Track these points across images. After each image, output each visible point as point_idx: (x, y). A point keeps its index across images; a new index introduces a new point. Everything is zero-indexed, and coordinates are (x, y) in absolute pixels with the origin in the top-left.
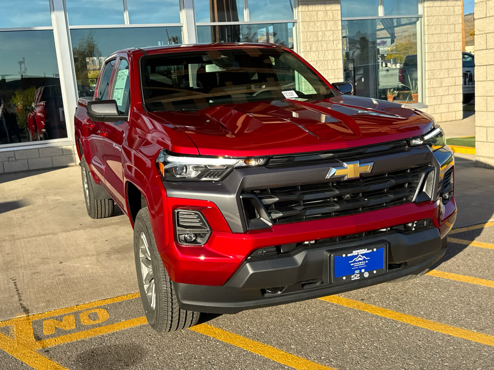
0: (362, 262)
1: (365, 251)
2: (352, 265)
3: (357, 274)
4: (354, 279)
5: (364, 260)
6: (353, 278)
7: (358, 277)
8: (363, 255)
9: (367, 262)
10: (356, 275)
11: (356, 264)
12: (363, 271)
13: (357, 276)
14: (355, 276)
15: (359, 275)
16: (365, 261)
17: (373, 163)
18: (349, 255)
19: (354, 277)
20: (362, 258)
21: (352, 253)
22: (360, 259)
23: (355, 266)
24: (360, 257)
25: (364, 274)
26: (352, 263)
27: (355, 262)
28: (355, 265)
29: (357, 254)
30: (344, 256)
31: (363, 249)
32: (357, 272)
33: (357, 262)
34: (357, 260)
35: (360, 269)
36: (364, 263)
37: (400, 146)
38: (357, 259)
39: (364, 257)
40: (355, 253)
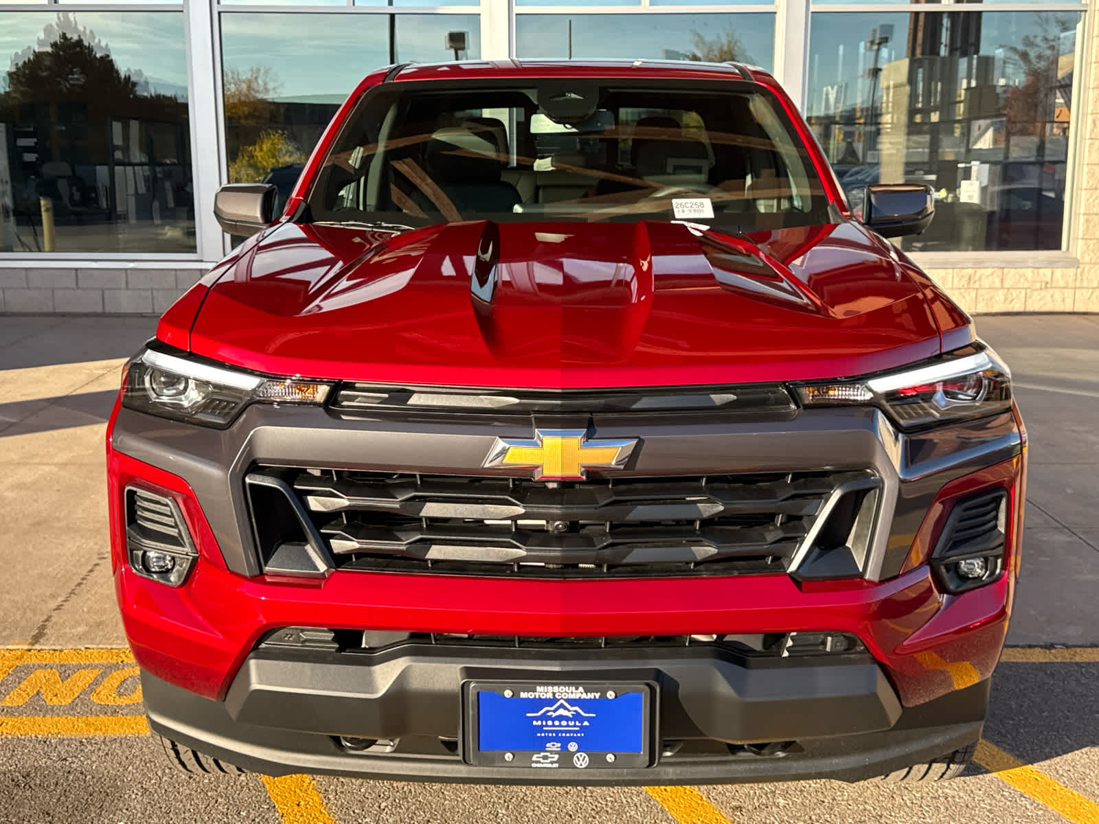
0: (571, 723)
1: (578, 693)
2: (535, 723)
3: (551, 752)
4: (539, 765)
5: (576, 717)
6: (539, 762)
7: (552, 763)
8: (572, 702)
9: (586, 723)
10: (548, 754)
11: (550, 723)
12: (573, 747)
13: (549, 760)
14: (545, 758)
15: (556, 757)
16: (581, 722)
17: (634, 442)
18: (523, 695)
19: (541, 760)
20: (569, 711)
21: (535, 691)
22: (561, 712)
23: (545, 728)
24: (562, 706)
25: (575, 758)
26: (537, 719)
27: (545, 717)
28: (547, 726)
29: (550, 696)
30: (508, 694)
31: (569, 685)
32: (554, 749)
33: (553, 719)
34: (554, 715)
35: (565, 742)
36: (575, 726)
37: (764, 402)
38: (555, 711)
39: (577, 708)
40: (544, 692)
